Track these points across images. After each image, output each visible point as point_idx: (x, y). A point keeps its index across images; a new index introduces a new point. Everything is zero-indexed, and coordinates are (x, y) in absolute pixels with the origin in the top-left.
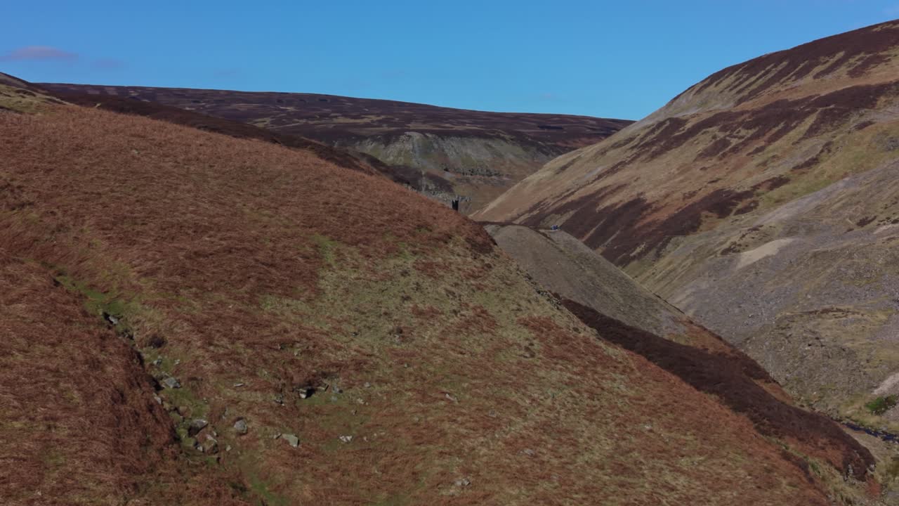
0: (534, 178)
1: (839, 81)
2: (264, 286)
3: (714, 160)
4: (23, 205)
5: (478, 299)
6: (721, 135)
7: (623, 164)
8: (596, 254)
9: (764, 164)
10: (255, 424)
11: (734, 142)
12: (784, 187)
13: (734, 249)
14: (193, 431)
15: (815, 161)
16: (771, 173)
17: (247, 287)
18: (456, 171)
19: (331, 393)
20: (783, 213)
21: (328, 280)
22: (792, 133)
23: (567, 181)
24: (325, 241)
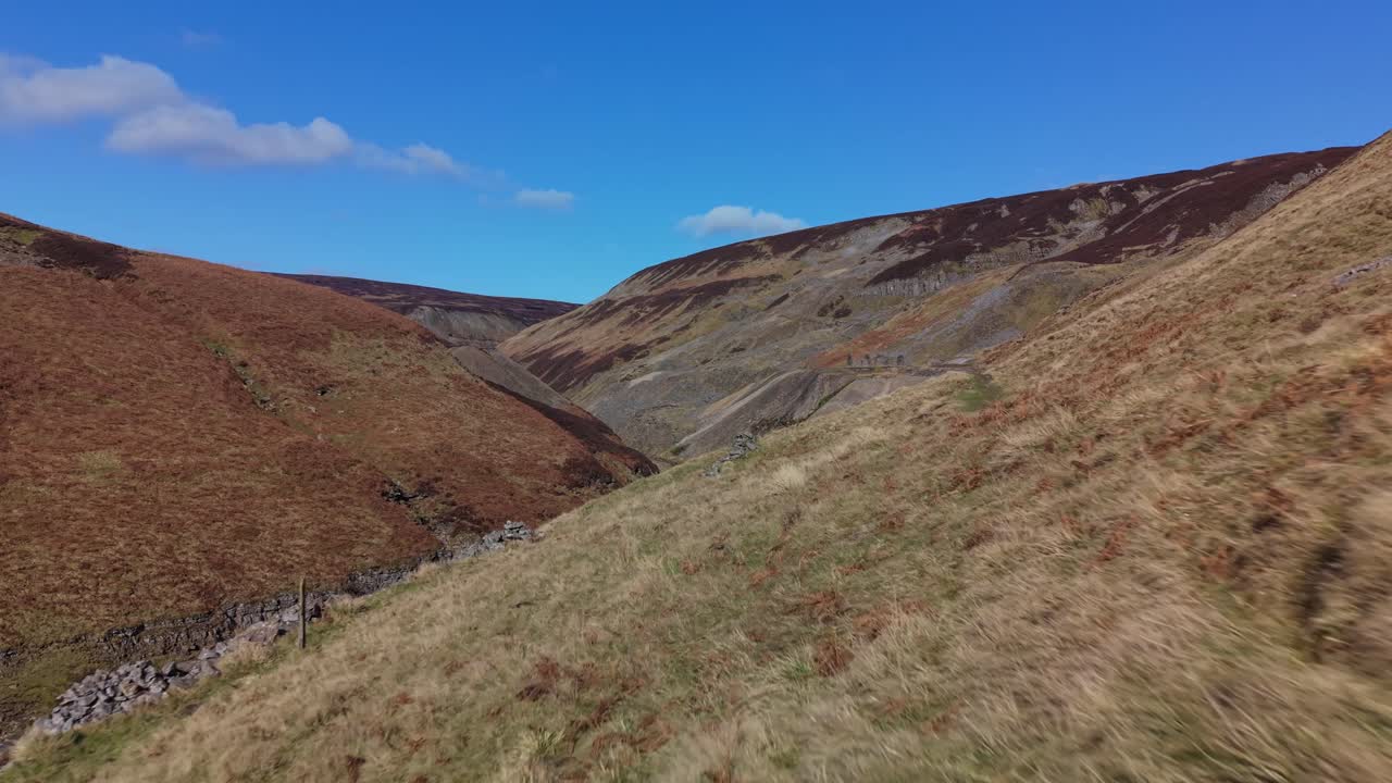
0: (513, 340)
1: (712, 277)
2: (299, 345)
3: (629, 326)
4: (166, 301)
5: (421, 362)
6: (635, 311)
7: (573, 329)
8: (547, 386)
9: (657, 328)
10: (294, 402)
11: (642, 315)
12: (667, 343)
13: (628, 379)
14: (263, 402)
15: (687, 327)
16: (661, 334)
17: (290, 344)
18: (459, 336)
19: (334, 394)
20: (661, 358)
21: (335, 346)
22: (677, 310)
23: (535, 340)
24: (335, 328)
